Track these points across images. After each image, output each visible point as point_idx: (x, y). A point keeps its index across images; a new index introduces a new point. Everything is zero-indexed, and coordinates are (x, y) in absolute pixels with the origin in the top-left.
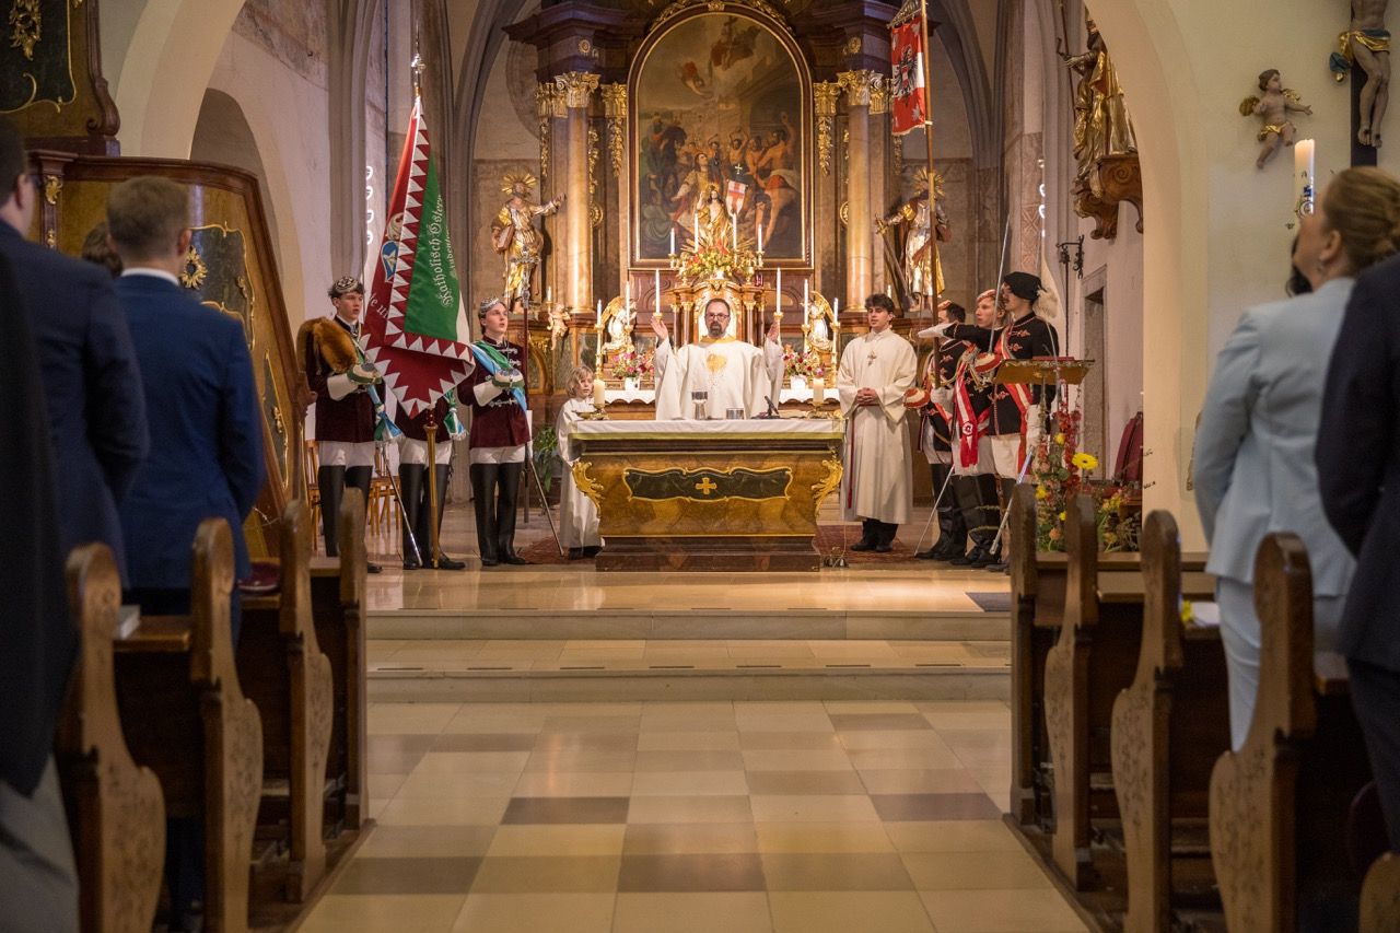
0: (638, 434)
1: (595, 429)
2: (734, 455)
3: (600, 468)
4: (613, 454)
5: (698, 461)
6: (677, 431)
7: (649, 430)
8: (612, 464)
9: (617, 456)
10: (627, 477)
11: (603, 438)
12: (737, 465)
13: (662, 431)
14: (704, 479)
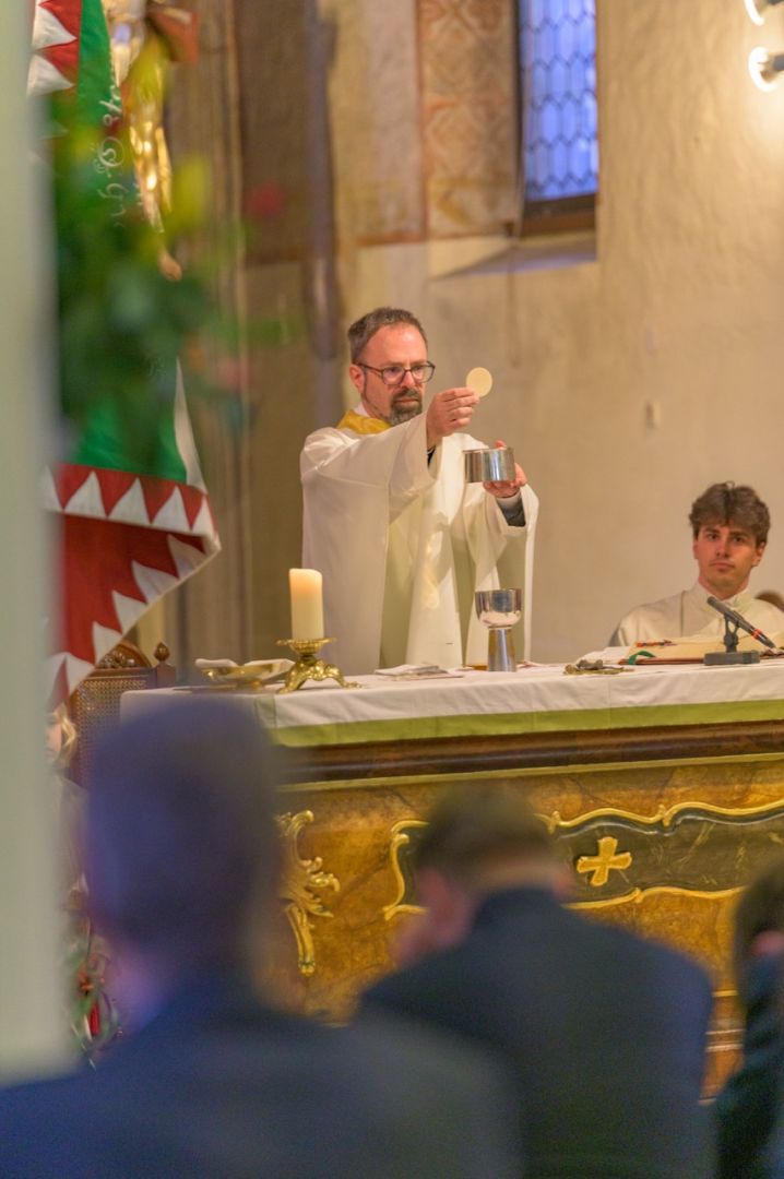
0: (437, 721)
1: (323, 713)
2: (673, 769)
3: (333, 827)
4: (356, 783)
5: (583, 791)
6: (538, 707)
7: (465, 710)
8: (364, 814)
9: (371, 790)
10: (402, 849)
11: (347, 740)
12: (685, 797)
13: (502, 710)
14: (603, 842)
